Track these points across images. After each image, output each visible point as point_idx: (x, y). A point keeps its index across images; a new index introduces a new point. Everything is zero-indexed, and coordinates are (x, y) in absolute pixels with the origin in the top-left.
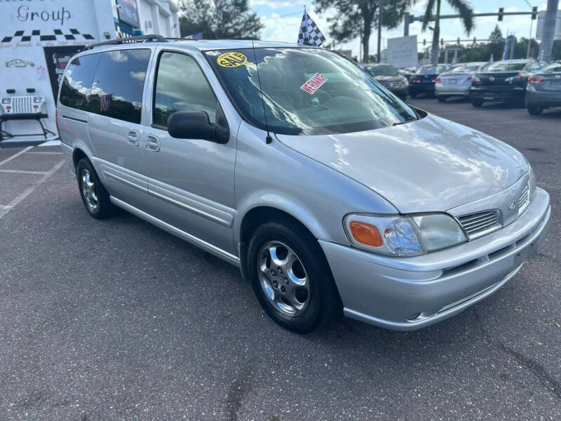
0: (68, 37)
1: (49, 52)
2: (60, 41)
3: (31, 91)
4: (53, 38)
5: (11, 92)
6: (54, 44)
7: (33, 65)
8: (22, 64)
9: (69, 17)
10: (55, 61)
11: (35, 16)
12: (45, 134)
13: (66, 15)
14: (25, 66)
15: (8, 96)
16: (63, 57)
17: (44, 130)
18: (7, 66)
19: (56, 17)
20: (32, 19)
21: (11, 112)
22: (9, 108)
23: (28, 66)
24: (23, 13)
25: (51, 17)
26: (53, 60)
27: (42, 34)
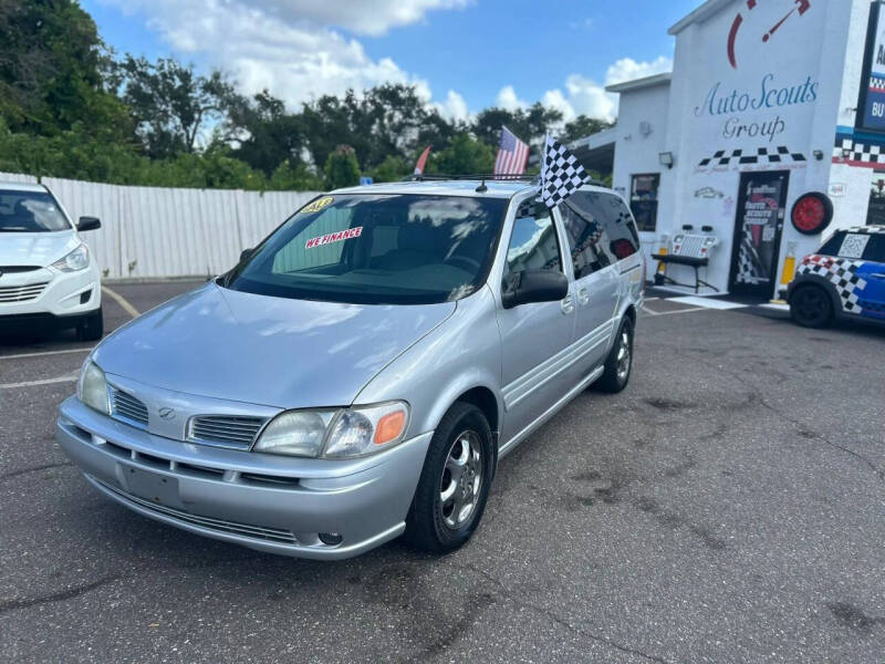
0: (774, 159)
1: (746, 178)
2: (763, 164)
3: (707, 229)
4: (753, 160)
5: (688, 228)
6: (753, 167)
7: (721, 196)
8: (711, 195)
9: (782, 129)
10: (749, 192)
11: (742, 131)
12: (697, 287)
13: (779, 126)
14: (713, 197)
15: (684, 232)
16: (760, 186)
17: (698, 281)
18: (696, 195)
19: (765, 131)
20: (738, 134)
21: (678, 253)
22: (677, 247)
23: (717, 196)
24: (730, 129)
25: (760, 131)
26: (746, 191)
27: (743, 155)
